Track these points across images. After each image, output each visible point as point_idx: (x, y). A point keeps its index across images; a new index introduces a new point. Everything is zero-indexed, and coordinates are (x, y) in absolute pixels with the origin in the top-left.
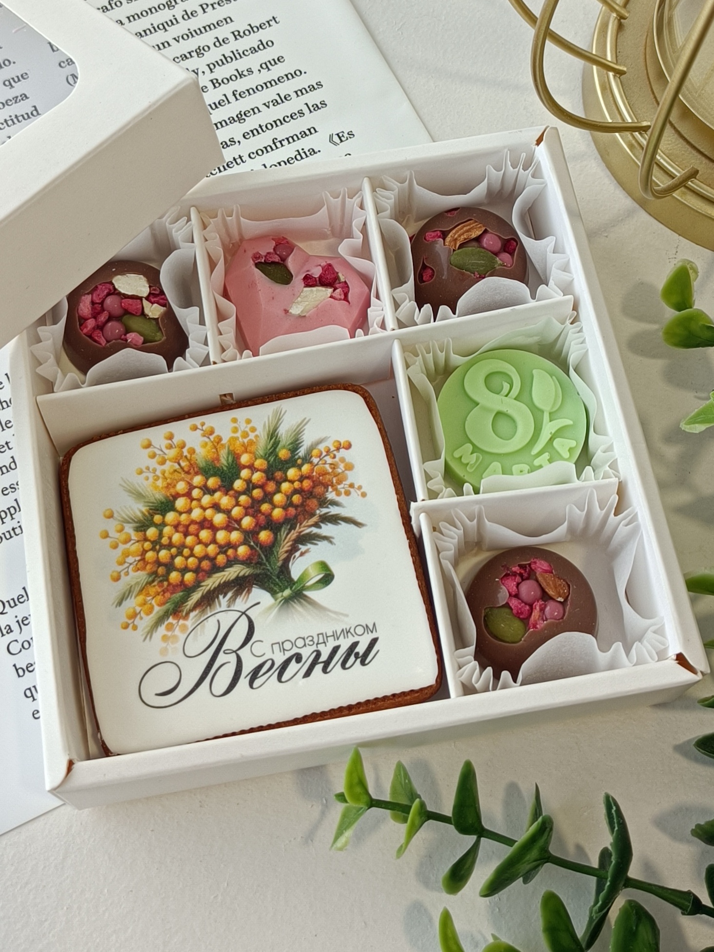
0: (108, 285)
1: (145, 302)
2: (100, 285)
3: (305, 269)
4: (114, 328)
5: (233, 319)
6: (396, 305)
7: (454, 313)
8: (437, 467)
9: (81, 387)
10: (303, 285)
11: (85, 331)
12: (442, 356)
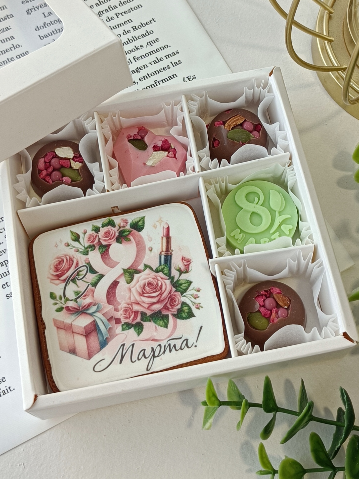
0: (53, 153)
1: (72, 161)
2: (49, 153)
3: (154, 142)
4: (56, 175)
5: (117, 168)
6: (200, 159)
7: (229, 163)
8: (222, 240)
9: (40, 205)
10: (153, 150)
11: (42, 176)
12: (223, 185)
